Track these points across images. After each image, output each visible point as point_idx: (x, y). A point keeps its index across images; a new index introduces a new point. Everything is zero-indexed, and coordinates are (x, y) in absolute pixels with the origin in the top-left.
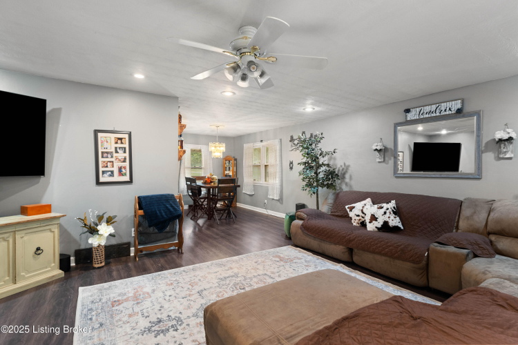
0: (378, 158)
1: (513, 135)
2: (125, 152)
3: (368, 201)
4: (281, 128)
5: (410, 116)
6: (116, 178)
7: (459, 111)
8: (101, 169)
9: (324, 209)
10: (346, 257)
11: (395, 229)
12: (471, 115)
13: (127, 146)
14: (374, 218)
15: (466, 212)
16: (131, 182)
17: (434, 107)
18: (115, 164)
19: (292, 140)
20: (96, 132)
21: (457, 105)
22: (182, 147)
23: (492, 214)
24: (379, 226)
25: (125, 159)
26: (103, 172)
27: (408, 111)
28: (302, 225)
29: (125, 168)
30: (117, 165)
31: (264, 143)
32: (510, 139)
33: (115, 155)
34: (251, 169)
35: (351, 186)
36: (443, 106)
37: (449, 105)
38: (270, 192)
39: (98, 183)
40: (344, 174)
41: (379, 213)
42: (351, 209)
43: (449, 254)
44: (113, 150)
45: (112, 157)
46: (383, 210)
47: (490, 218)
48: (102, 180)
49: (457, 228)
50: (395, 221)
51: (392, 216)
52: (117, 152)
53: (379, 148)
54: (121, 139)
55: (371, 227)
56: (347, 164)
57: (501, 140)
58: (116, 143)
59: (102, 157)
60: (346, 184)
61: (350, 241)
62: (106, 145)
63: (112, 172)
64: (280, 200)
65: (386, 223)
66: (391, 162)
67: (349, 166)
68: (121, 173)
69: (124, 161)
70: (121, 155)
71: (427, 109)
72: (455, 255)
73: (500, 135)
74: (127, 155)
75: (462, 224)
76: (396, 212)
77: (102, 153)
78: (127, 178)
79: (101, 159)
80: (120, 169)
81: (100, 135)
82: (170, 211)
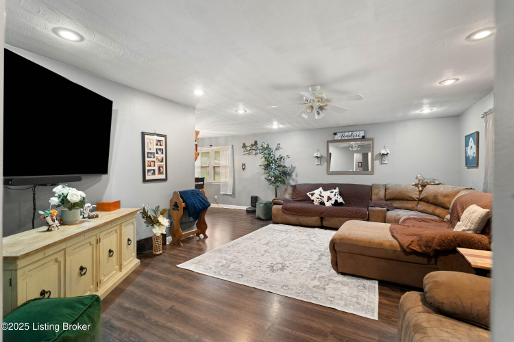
0: (316, 162)
1: (388, 152)
2: (162, 153)
3: (321, 189)
4: (233, 136)
5: (337, 137)
6: (157, 176)
7: (363, 137)
8: (147, 168)
9: (287, 197)
10: (319, 223)
11: (341, 204)
12: (369, 140)
13: (163, 147)
14: (329, 199)
15: (375, 191)
16: (165, 180)
17: (350, 133)
18: (156, 164)
19: (244, 146)
20: (143, 134)
21: (362, 134)
22: (196, 149)
23: (388, 191)
24: (333, 203)
25: (163, 159)
26: (149, 171)
27: (335, 134)
28: (282, 208)
29: (162, 167)
30: (158, 164)
31: (213, 148)
32: (387, 154)
33: (156, 155)
34: (200, 169)
35: (296, 181)
36: (355, 133)
37: (358, 133)
38: (222, 189)
39: (145, 180)
40: (292, 172)
41: (332, 195)
42: (313, 195)
43: (378, 211)
44: (155, 151)
45: (154, 157)
46: (334, 194)
47: (387, 193)
48: (148, 177)
49: (371, 200)
50: (340, 200)
51: (339, 196)
52: (157, 153)
53: (318, 156)
54: (159, 141)
55: (328, 204)
56: (293, 166)
57: (383, 154)
58: (157, 145)
59: (148, 157)
60: (293, 180)
61: (322, 213)
62: (150, 146)
63: (154, 170)
64: (233, 195)
65: (336, 201)
66: (325, 165)
67: (295, 167)
68: (160, 173)
69: (162, 161)
70: (160, 156)
71: (346, 134)
72: (382, 211)
73: (383, 152)
74: (164, 155)
75: (374, 197)
76: (340, 194)
77: (148, 153)
78: (163, 177)
79: (147, 159)
80: (159, 167)
81: (146, 137)
82: (203, 203)
